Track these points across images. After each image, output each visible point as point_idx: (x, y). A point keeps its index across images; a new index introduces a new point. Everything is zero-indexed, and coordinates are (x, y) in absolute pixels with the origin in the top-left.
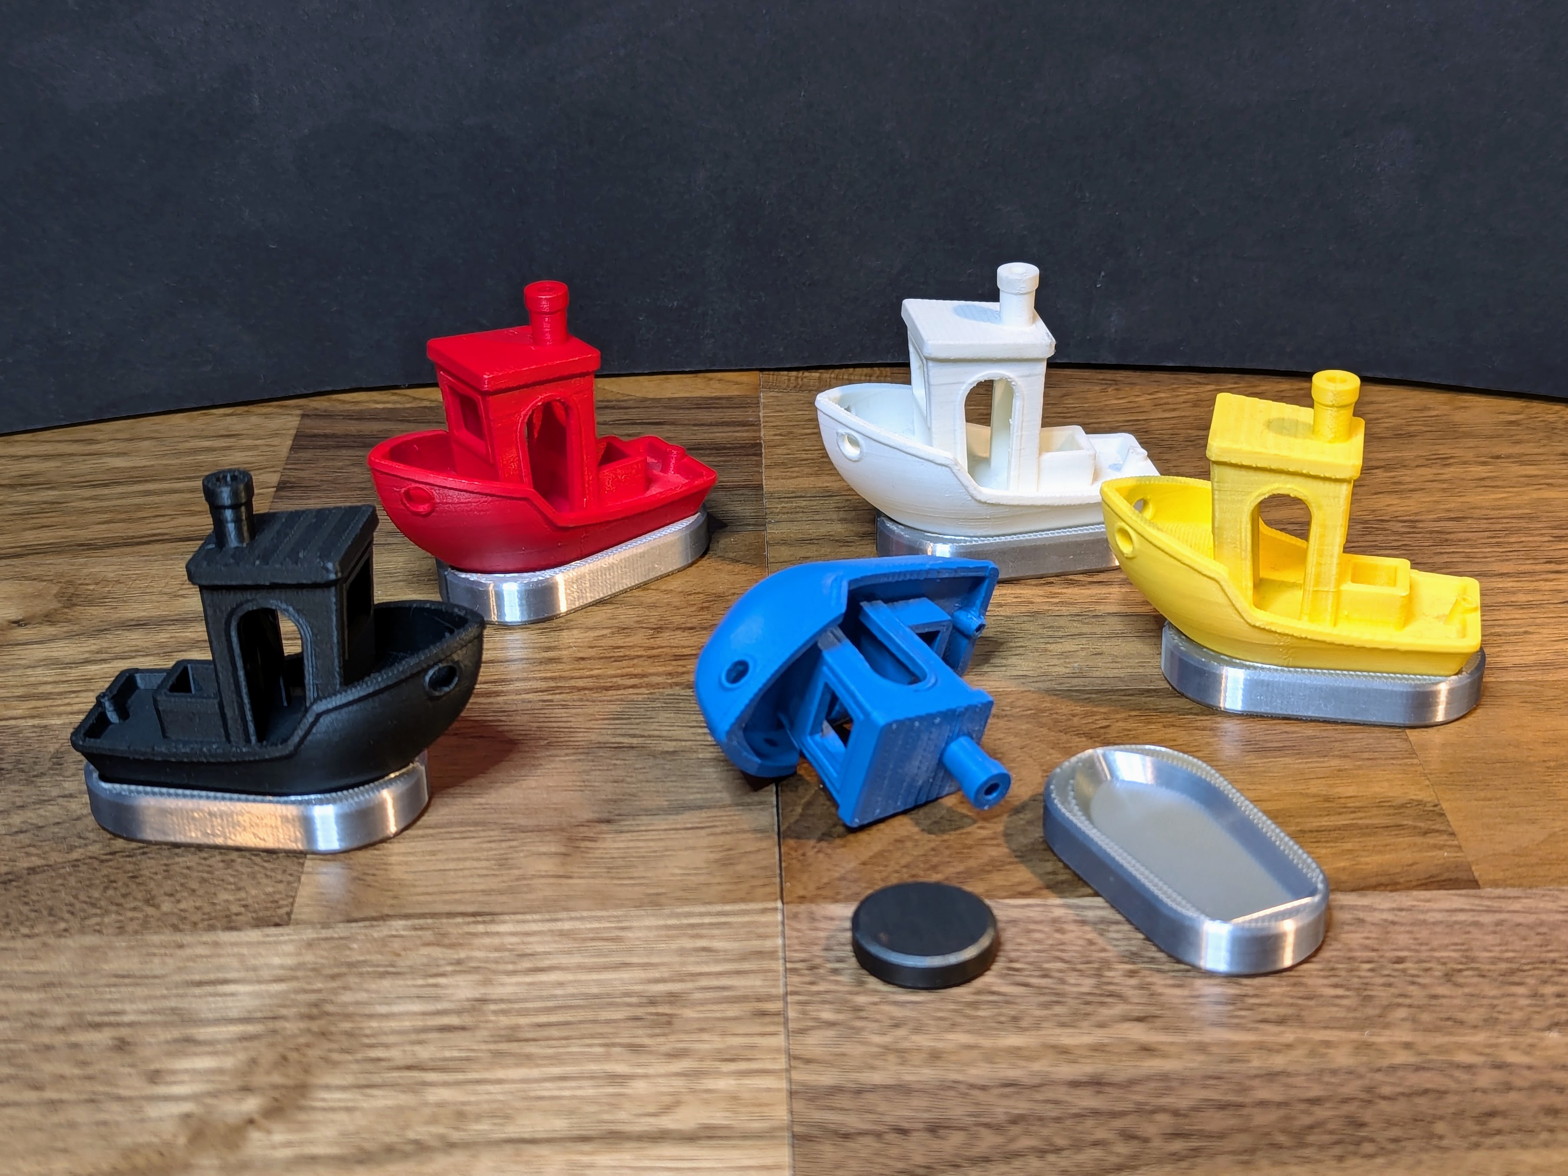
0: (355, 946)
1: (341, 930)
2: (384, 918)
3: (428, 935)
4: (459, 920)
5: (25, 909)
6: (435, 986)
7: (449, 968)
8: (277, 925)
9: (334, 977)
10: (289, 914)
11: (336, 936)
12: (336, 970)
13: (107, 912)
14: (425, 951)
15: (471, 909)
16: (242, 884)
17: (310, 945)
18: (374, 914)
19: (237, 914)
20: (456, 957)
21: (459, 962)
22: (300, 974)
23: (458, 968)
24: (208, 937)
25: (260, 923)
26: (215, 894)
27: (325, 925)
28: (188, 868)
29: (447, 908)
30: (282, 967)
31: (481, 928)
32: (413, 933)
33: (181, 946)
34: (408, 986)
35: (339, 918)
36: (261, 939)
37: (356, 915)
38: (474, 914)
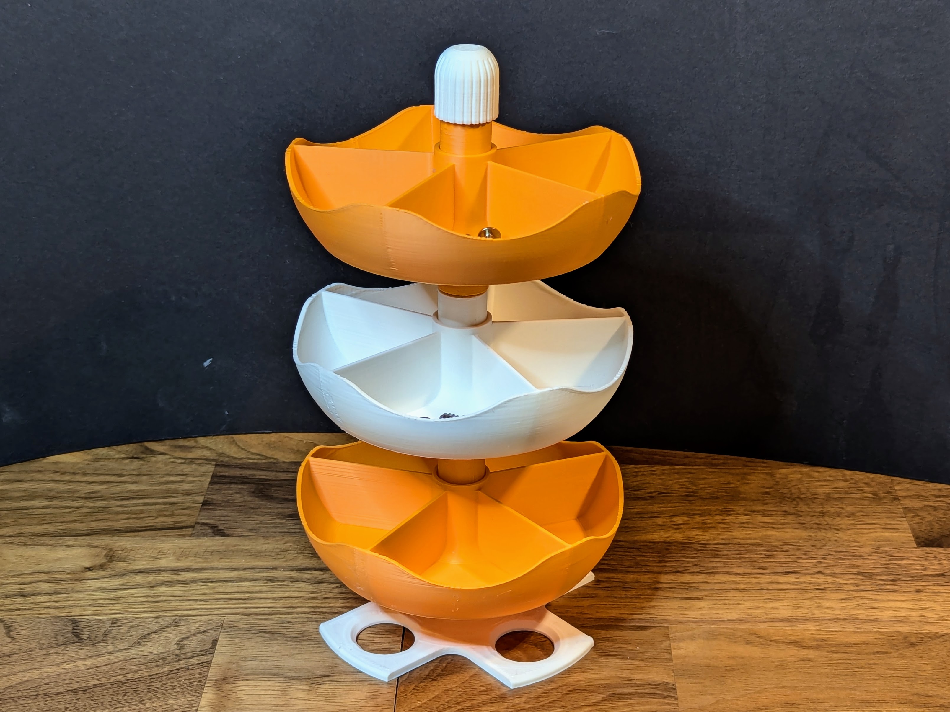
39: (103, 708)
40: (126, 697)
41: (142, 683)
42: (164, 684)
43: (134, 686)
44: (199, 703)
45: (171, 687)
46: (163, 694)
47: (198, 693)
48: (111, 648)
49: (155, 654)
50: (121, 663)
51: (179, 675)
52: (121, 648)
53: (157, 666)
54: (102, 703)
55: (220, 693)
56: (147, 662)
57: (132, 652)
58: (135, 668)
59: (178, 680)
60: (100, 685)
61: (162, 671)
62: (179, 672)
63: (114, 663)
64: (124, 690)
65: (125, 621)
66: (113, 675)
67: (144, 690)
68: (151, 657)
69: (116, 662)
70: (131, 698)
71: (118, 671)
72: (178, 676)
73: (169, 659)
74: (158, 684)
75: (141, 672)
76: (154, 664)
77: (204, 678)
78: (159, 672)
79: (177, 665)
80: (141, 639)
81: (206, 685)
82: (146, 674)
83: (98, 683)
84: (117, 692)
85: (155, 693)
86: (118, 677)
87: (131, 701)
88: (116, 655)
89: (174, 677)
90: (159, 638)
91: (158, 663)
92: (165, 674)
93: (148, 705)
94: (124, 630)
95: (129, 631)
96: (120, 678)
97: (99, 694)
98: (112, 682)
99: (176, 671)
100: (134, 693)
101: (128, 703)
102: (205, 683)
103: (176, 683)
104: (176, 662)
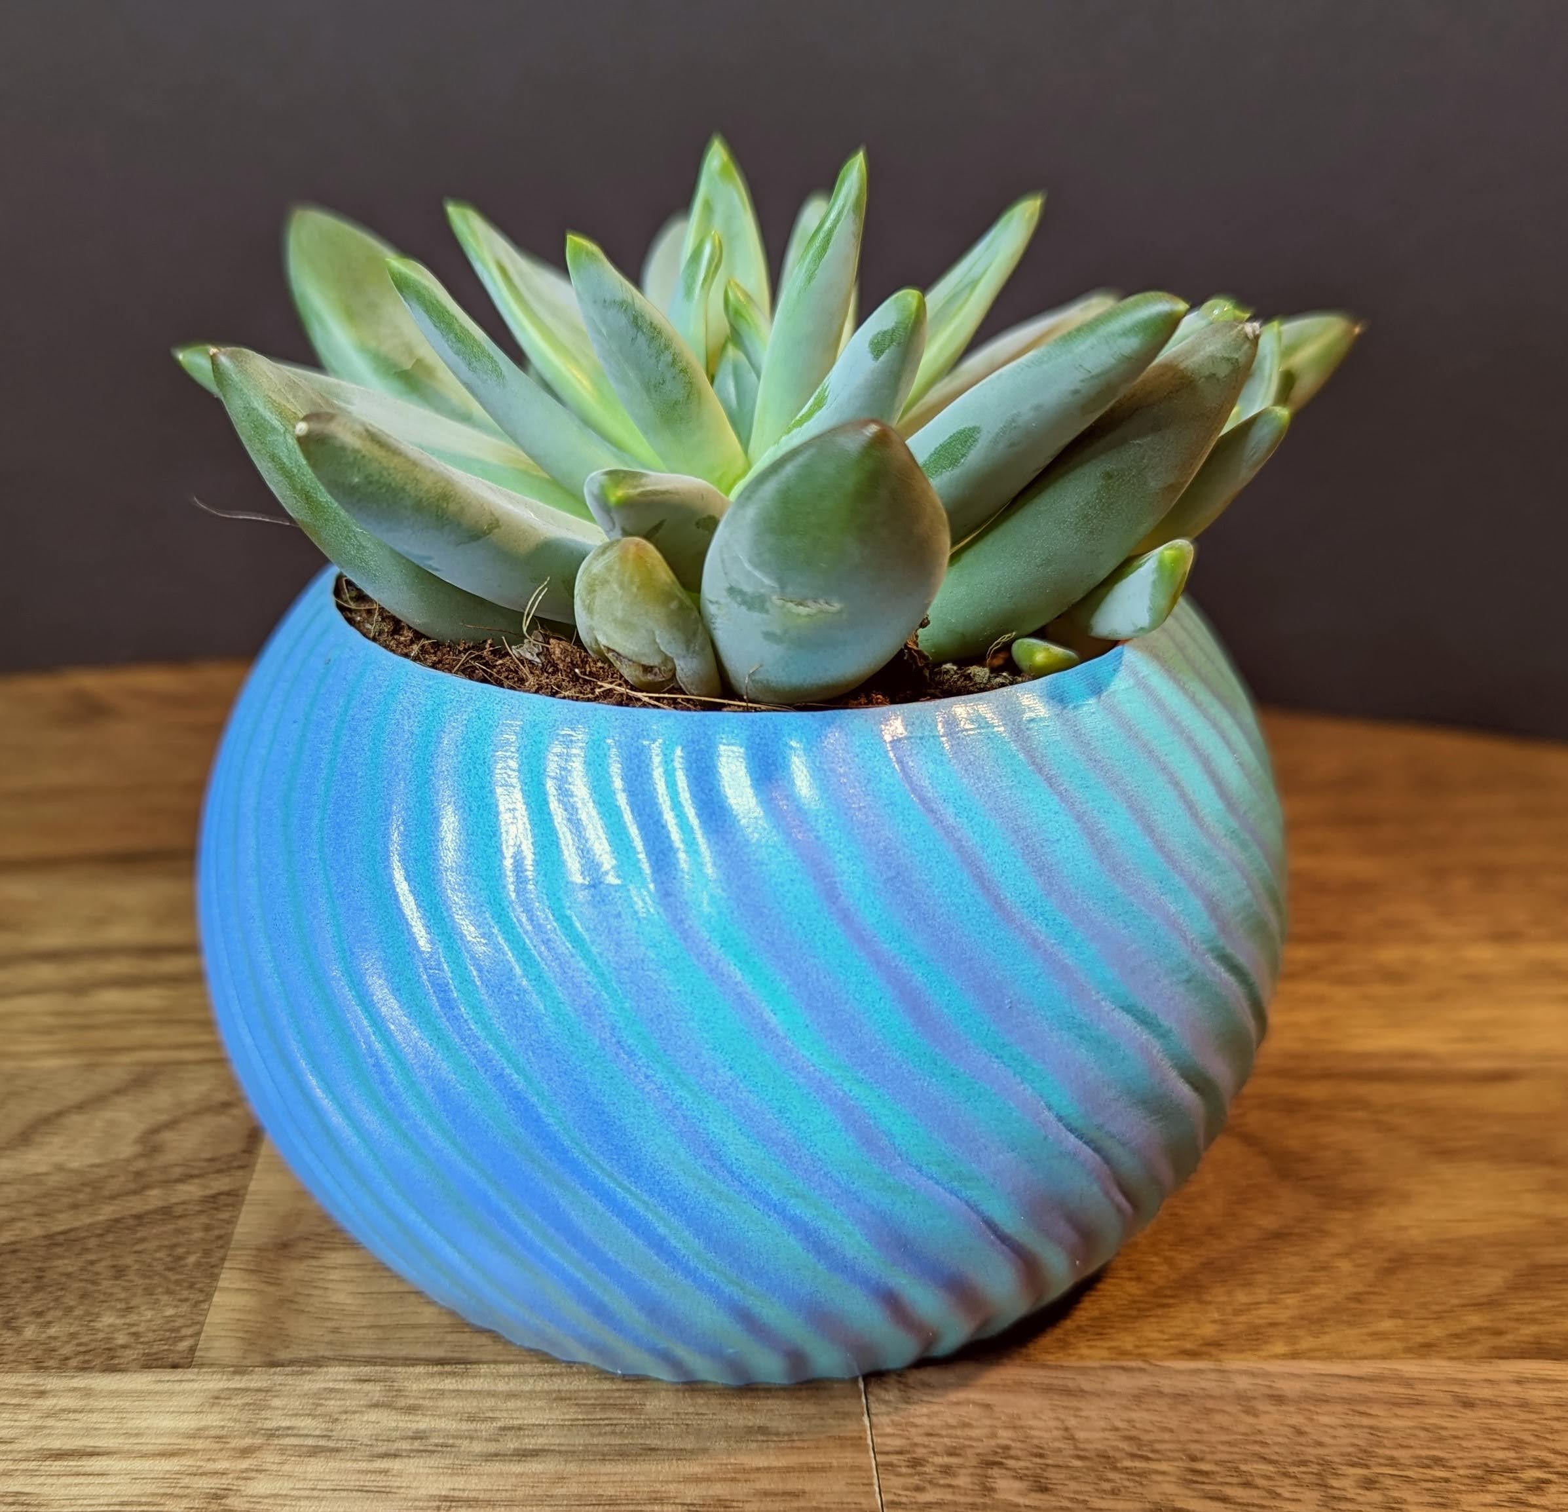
0: (276, 1402)
1: (257, 1380)
2: (317, 1362)
3: (375, 1391)
4: (420, 1369)
6: (385, 1472)
7: (405, 1445)
8: (175, 1366)
9: (245, 1452)
10: (192, 1349)
11: (253, 1385)
12: (248, 1441)
14: (373, 1415)
15: (439, 1353)
16: (133, 1303)
17: (216, 1399)
18: (305, 1355)
19: (124, 1347)
20: (414, 1426)
21: (418, 1436)
22: (199, 1444)
23: (417, 1445)
24: (80, 1381)
25: (151, 1363)
26: (98, 1315)
27: (240, 1370)
29: (404, 1352)
30: (174, 1433)
31: (449, 1384)
32: (358, 1386)
33: (42, 1394)
34: (347, 1471)
35: (258, 1359)
36: (153, 1387)
37: (283, 1355)
38: (441, 1362)
44: (202, 1324)
46: (84, 1296)
47: (201, 1291)
55: (271, 1289)
77: (220, 1243)
79: (136, 1205)
81: (227, 1264)
102: (223, 1259)
104: (135, 1192)
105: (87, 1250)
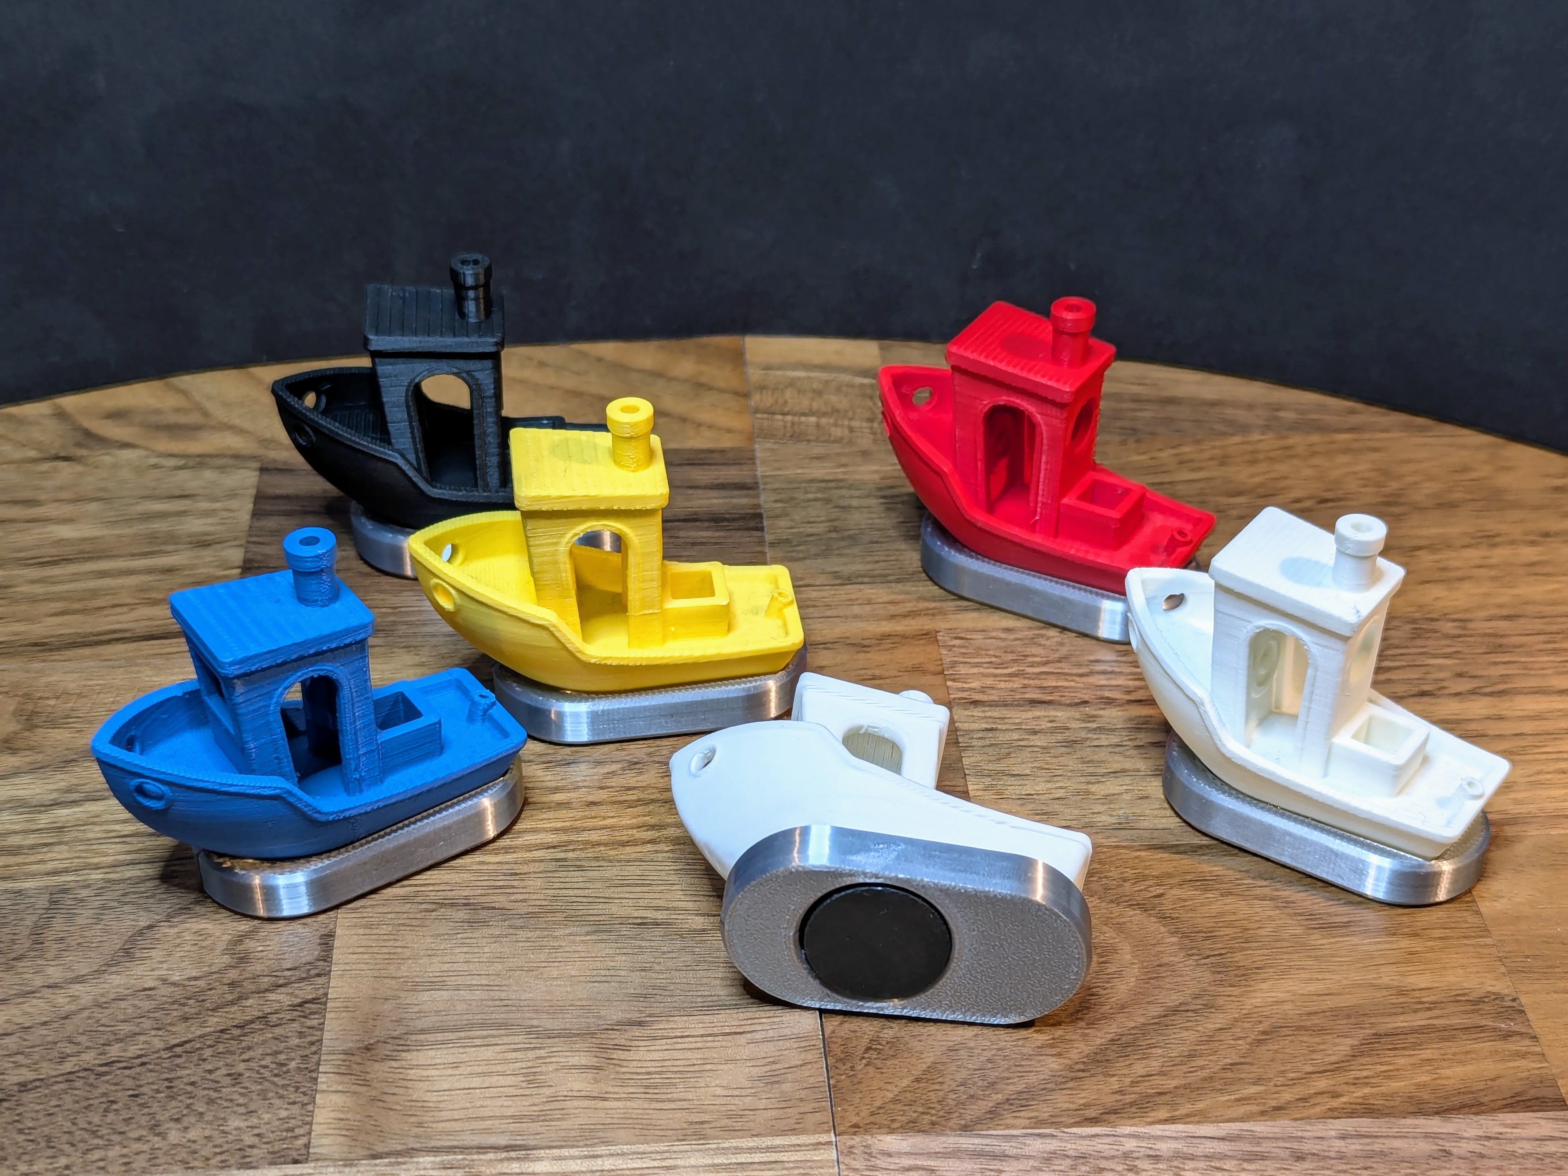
5: (21, 1138)
13: (110, 1144)
28: (192, 1084)
39: (50, 1152)
40: (111, 1117)
41: (151, 1071)
42: (210, 1072)
43: (129, 1083)
45: (228, 1080)
46: (211, 1101)
48: (54, 973)
49: (174, 984)
50: (86, 1014)
51: (247, 1041)
52: (83, 969)
53: (186, 1019)
54: (49, 1139)
56: (157, 1009)
57: (116, 981)
58: (126, 1028)
59: (244, 1057)
60: (38, 1084)
61: (199, 1033)
62: (245, 1035)
63: (66, 1018)
64: (104, 1095)
65: (84, 893)
66: (68, 1051)
67: (158, 1091)
68: (165, 990)
69: (75, 1013)
70: (124, 1120)
71: (83, 1039)
72: (244, 1044)
73: (214, 997)
74: (190, 1072)
75: (142, 1038)
76: (175, 1013)
78: (191, 1036)
80: (132, 940)
82: (158, 1044)
83: (31, 1076)
84: (85, 1104)
85: (189, 1101)
86: (84, 1057)
87: (126, 1129)
88: (71, 992)
89: (232, 1049)
90: (179, 935)
91: (186, 1009)
92: (208, 1043)
93: (174, 1136)
94: (84, 917)
95: (98, 920)
96: (89, 1058)
97: (37, 1111)
98: (70, 1073)
99: (237, 1032)
100: (132, 1104)
101: (121, 1133)
103: (241, 1067)
105: (204, 1060)
